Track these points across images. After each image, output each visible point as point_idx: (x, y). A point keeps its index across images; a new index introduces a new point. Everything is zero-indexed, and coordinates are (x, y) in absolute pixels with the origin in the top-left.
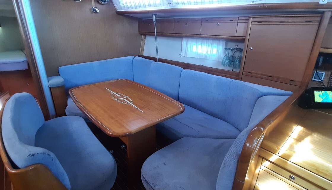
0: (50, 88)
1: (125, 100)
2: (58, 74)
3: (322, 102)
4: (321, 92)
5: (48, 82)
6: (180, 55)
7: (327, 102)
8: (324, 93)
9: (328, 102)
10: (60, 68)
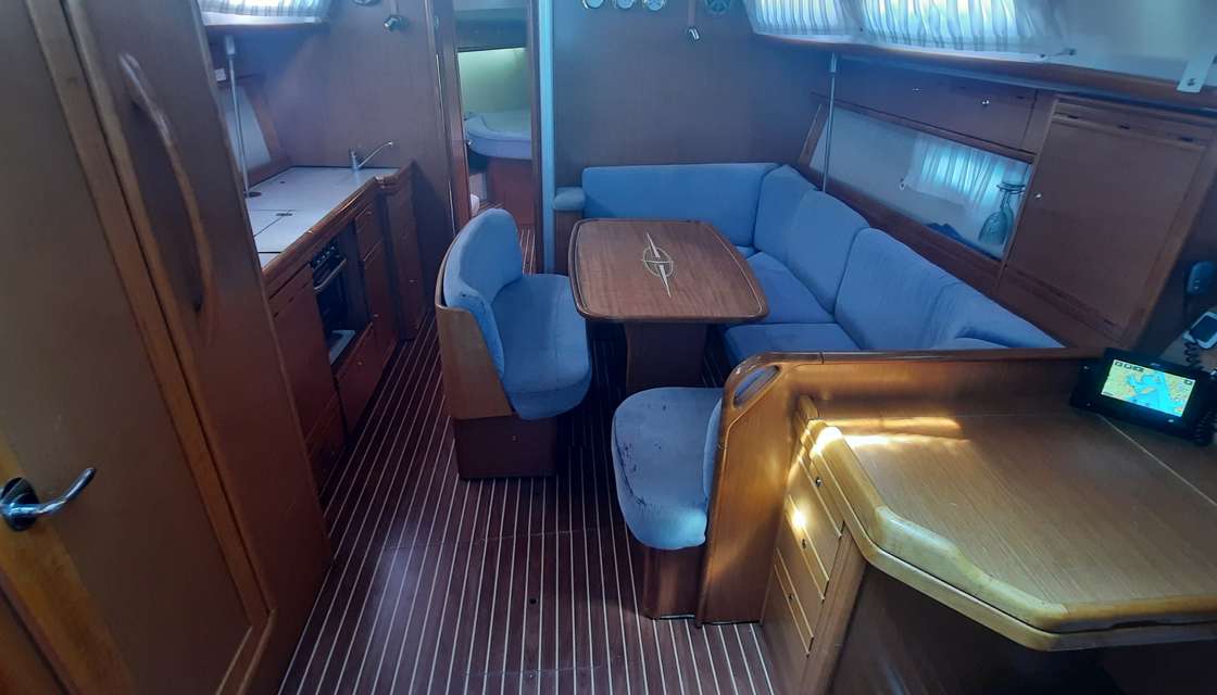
0: (555, 211)
1: (662, 267)
2: (580, 185)
3: (1131, 401)
4: (1141, 370)
5: (556, 195)
6: (902, 180)
7: (1151, 407)
8: (1151, 376)
9: (1154, 406)
10: (586, 170)
